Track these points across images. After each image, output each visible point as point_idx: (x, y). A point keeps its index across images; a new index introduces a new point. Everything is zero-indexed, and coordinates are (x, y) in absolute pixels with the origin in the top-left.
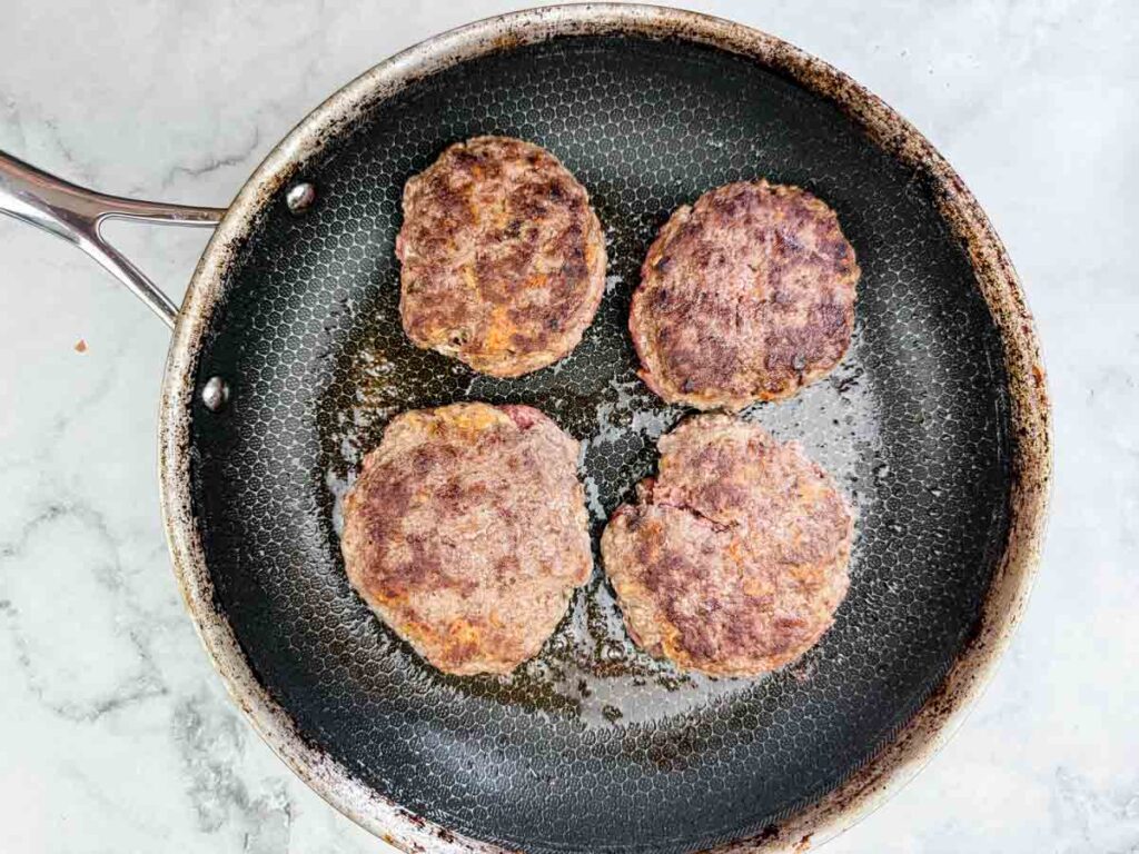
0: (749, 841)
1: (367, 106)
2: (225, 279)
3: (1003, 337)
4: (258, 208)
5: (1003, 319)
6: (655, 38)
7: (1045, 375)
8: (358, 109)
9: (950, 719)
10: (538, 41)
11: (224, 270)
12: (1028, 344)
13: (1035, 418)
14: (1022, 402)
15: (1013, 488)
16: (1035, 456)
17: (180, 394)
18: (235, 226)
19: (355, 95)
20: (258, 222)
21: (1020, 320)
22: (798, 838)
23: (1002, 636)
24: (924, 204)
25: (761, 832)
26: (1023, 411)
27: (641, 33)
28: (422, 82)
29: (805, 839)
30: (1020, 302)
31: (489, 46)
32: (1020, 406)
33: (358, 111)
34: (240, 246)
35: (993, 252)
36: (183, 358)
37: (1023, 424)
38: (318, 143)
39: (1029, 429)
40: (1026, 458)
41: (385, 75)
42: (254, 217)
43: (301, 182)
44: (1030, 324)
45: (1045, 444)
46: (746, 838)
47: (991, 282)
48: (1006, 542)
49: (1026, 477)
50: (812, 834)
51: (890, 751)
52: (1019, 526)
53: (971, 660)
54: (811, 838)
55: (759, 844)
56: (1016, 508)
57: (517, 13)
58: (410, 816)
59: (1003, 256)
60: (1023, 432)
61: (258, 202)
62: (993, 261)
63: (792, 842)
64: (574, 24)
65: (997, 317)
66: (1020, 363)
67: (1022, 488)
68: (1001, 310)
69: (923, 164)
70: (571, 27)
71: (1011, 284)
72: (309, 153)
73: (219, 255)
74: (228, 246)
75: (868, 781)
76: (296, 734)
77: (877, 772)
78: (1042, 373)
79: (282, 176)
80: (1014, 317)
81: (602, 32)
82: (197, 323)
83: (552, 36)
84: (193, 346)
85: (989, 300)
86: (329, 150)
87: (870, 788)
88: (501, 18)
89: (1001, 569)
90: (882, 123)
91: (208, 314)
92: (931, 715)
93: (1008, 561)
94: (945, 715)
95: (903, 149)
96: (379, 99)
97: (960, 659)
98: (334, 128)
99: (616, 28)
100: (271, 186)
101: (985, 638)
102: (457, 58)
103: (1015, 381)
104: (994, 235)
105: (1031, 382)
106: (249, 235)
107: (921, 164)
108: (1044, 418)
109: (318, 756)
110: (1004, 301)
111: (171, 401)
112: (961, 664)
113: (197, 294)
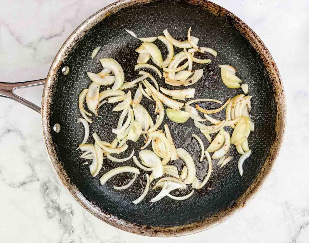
0: (229, 208)
1: (76, 41)
2: (51, 97)
3: (261, 57)
4: (55, 75)
5: (260, 52)
6: (147, 3)
7: (275, 63)
8: (74, 42)
9: (274, 161)
10: (117, 12)
11: (50, 95)
12: (268, 56)
13: (276, 75)
14: (271, 72)
15: (275, 96)
16: (278, 86)
17: (47, 130)
18: (50, 82)
19: (72, 39)
20: (56, 79)
21: (264, 50)
22: (242, 204)
23: (282, 135)
24: (231, 27)
25: (232, 205)
26: (272, 74)
27: (143, 2)
28: (89, 31)
29: (244, 203)
30: (263, 46)
31: (104, 17)
32: (271, 74)
33: (74, 43)
34: (52, 87)
35: (252, 34)
36: (46, 120)
37: (273, 78)
38: (66, 54)
39: (274, 79)
40: (276, 87)
41: (78, 32)
42: (54, 78)
43: (64, 66)
44: (267, 51)
45: (280, 81)
46: (229, 207)
47: (254, 42)
48: (277, 111)
49: (277, 92)
50: (245, 202)
51: (261, 174)
52: (279, 105)
53: (275, 144)
54: (245, 203)
55: (232, 208)
56: (277, 101)
57: (109, 6)
58: (138, 225)
59: (255, 35)
60: (273, 80)
61: (54, 74)
62: (253, 37)
63: (241, 205)
64: (125, 5)
65: (258, 51)
66: (267, 62)
67: (277, 95)
68: (259, 49)
69: (228, 16)
70: (124, 6)
71: (259, 42)
72: (64, 58)
73: (48, 91)
74: (49, 88)
75: (257, 183)
76: (102, 212)
77: (258, 181)
78: (274, 63)
79: (59, 66)
80: (263, 50)
81: (133, 5)
82: (46, 110)
83: (120, 9)
84: (47, 117)
85: (255, 48)
86: (69, 56)
87: (258, 185)
88: (105, 8)
89: (277, 118)
90: (213, 8)
91: (49, 107)
92: (269, 162)
93: (278, 115)
94: (272, 161)
95: (221, 14)
96: (79, 38)
97: (273, 145)
98: (69, 49)
99: (136, 2)
100: (56, 69)
101: (277, 137)
102: (97, 22)
103: (267, 67)
104: (251, 30)
105: (272, 66)
106: (54, 84)
107: (227, 16)
108: (278, 75)
109: (109, 216)
110: (259, 47)
111: (45, 133)
112: (273, 146)
113: (45, 103)
